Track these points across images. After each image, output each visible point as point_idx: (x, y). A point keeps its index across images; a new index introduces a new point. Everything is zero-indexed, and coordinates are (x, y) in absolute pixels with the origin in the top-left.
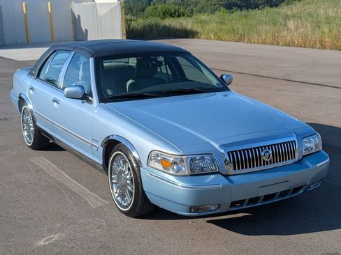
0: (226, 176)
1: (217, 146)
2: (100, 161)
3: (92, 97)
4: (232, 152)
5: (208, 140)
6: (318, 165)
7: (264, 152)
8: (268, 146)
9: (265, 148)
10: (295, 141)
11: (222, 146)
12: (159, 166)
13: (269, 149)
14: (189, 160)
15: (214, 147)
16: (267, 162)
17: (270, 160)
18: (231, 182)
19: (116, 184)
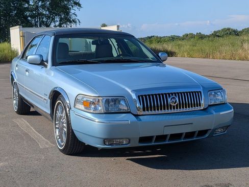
0: (136, 116)
1: (129, 91)
2: (49, 112)
4: (142, 96)
5: (124, 87)
6: (221, 113)
7: (171, 98)
8: (175, 93)
9: (172, 95)
10: (200, 92)
11: (134, 91)
12: (82, 107)
13: (176, 96)
14: (104, 100)
15: (127, 92)
16: (174, 106)
17: (177, 105)
18: (140, 120)
19: (58, 128)
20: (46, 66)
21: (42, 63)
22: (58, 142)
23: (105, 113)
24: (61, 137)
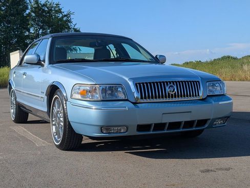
0: (134, 103)
1: (127, 79)
2: (45, 110)
3: (44, 62)
4: (139, 84)
5: (121, 76)
6: (220, 103)
7: (169, 86)
8: (173, 82)
9: (170, 83)
10: (199, 82)
11: (130, 79)
12: (79, 97)
13: (174, 84)
14: (101, 88)
15: (125, 80)
16: (172, 95)
17: (175, 94)
18: (138, 107)
19: (55, 125)
20: (43, 66)
21: (39, 63)
22: (55, 138)
23: (102, 101)
24: (58, 133)
